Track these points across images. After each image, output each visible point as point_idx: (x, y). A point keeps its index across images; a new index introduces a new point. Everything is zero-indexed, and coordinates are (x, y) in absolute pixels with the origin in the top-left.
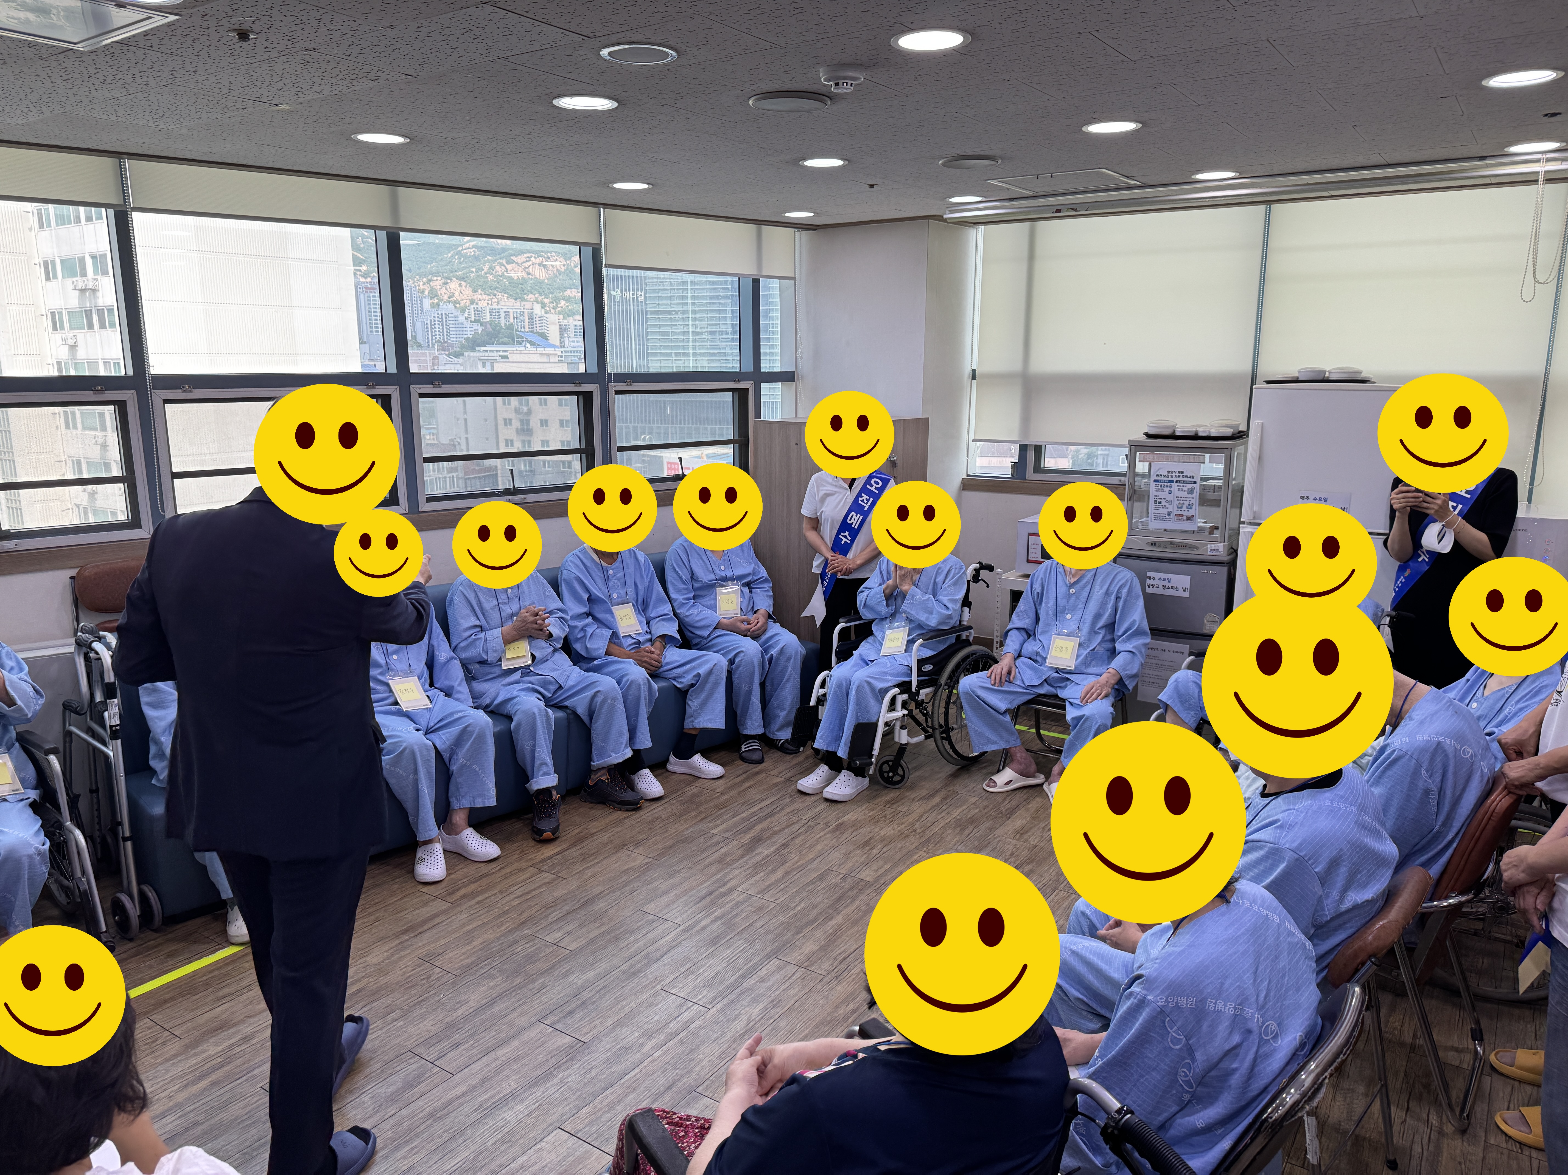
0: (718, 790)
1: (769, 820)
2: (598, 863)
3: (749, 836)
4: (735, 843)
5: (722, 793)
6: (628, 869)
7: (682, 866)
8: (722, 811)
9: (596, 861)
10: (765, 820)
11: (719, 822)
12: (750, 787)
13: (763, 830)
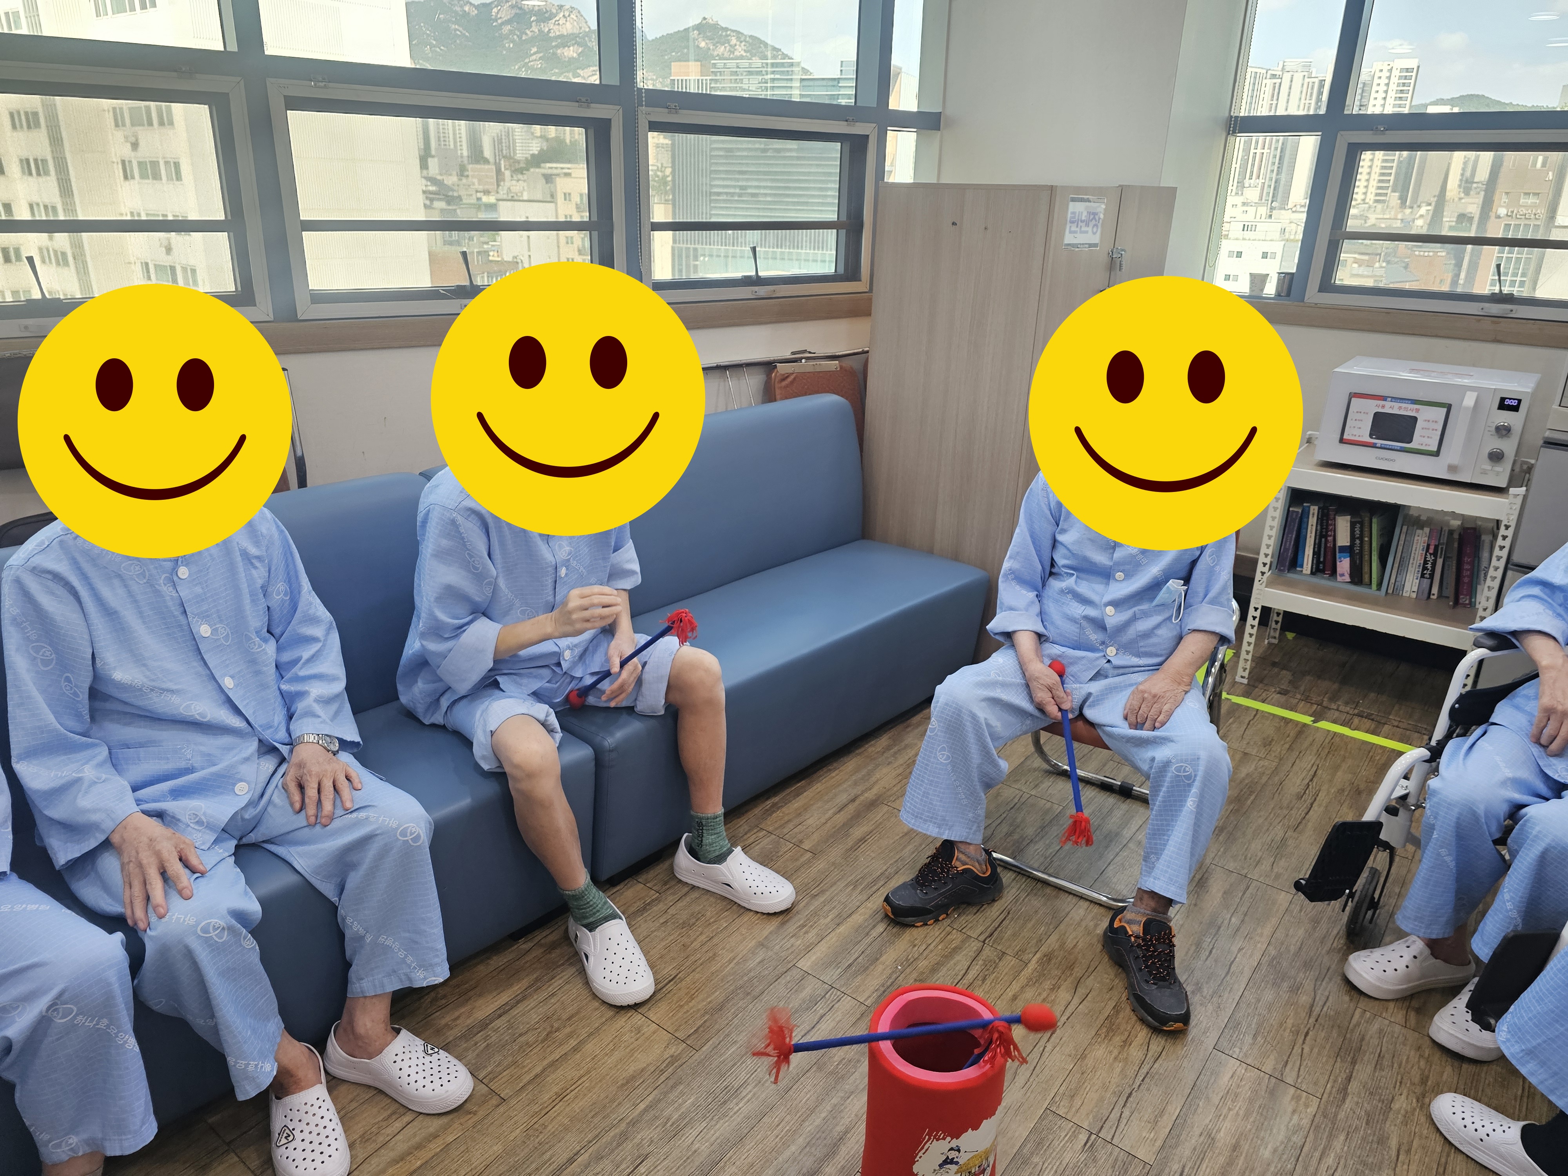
0: (807, 845)
2: (575, 1049)
4: (846, 1003)
5: (815, 854)
6: (633, 1078)
7: (743, 1076)
8: (817, 903)
9: (573, 1042)
11: (812, 936)
12: (863, 840)
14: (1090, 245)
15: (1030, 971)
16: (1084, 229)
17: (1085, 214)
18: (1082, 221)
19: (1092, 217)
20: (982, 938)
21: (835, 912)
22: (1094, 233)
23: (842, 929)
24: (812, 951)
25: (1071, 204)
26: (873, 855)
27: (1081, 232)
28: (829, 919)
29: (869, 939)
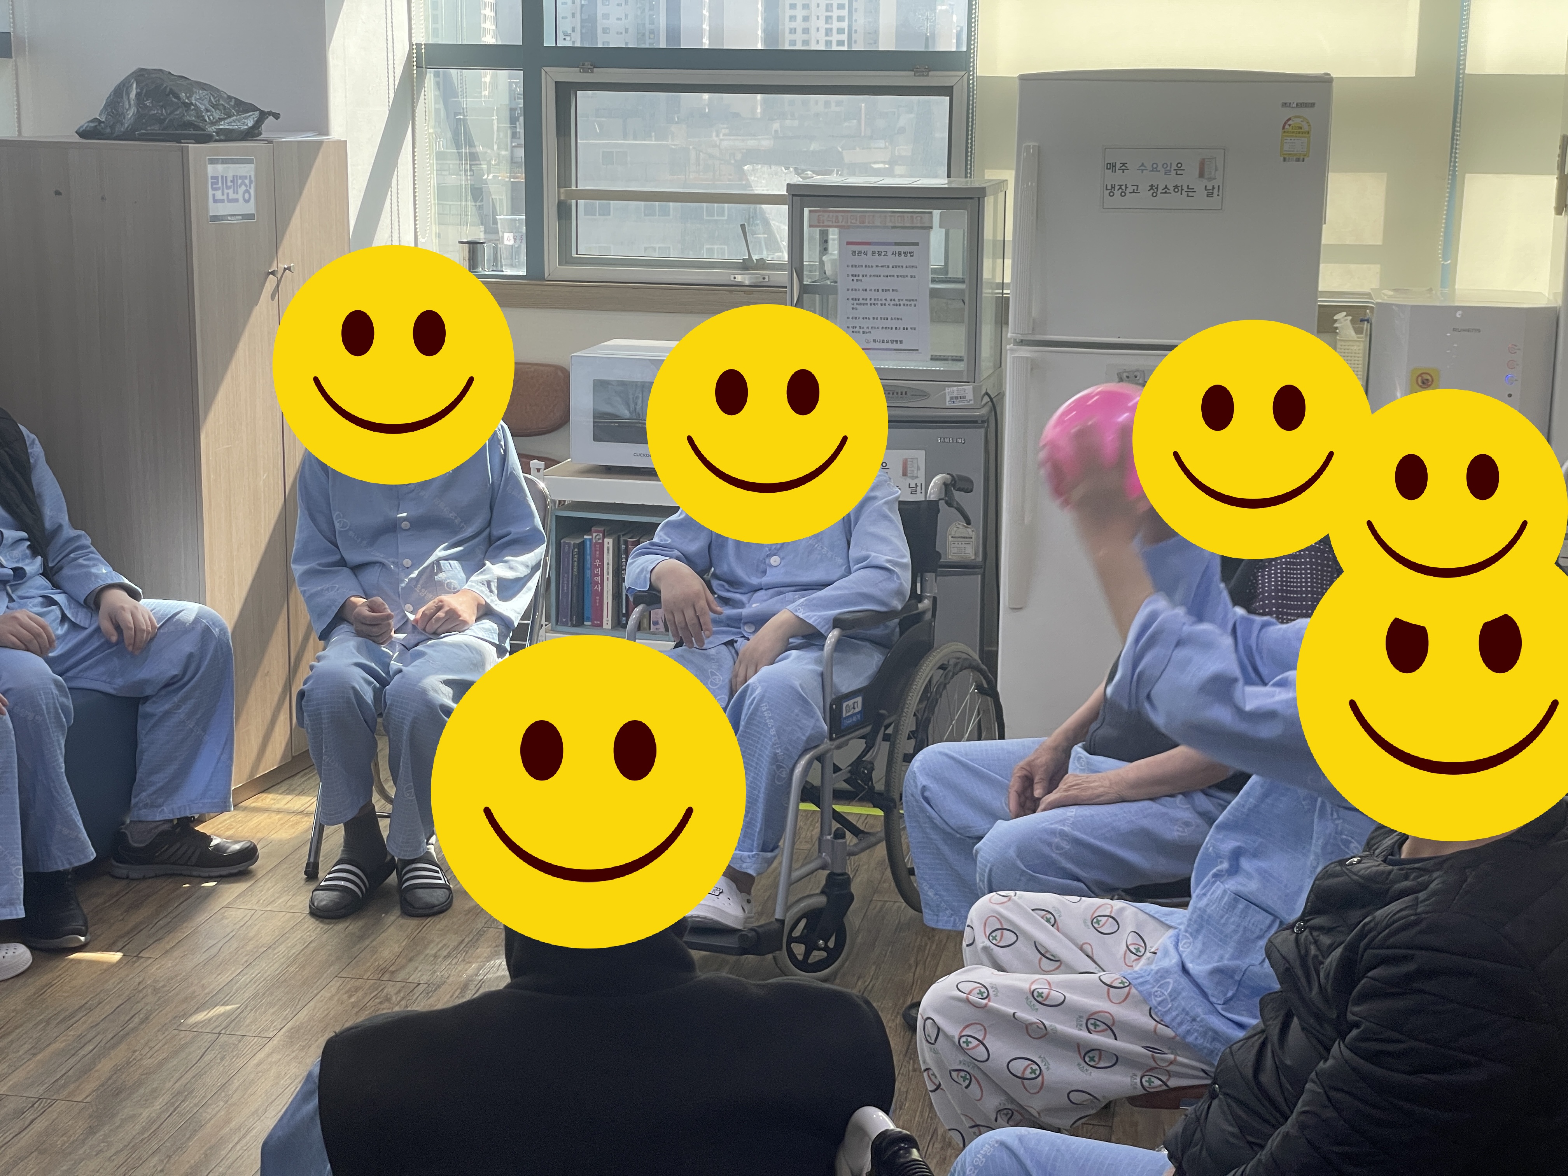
1: (123, 1046)
3: (90, 1085)
4: (61, 1106)
10: (114, 1047)
13: (116, 1070)
14: (246, 216)
15: (275, 1042)
16: (232, 196)
17: (230, 179)
18: (228, 188)
19: (240, 181)
20: (217, 1030)
21: (27, 1047)
22: (247, 201)
23: (39, 1057)
24: (7, 1079)
25: (210, 167)
26: (66, 994)
27: (230, 201)
28: (21, 1053)
29: (75, 1059)
